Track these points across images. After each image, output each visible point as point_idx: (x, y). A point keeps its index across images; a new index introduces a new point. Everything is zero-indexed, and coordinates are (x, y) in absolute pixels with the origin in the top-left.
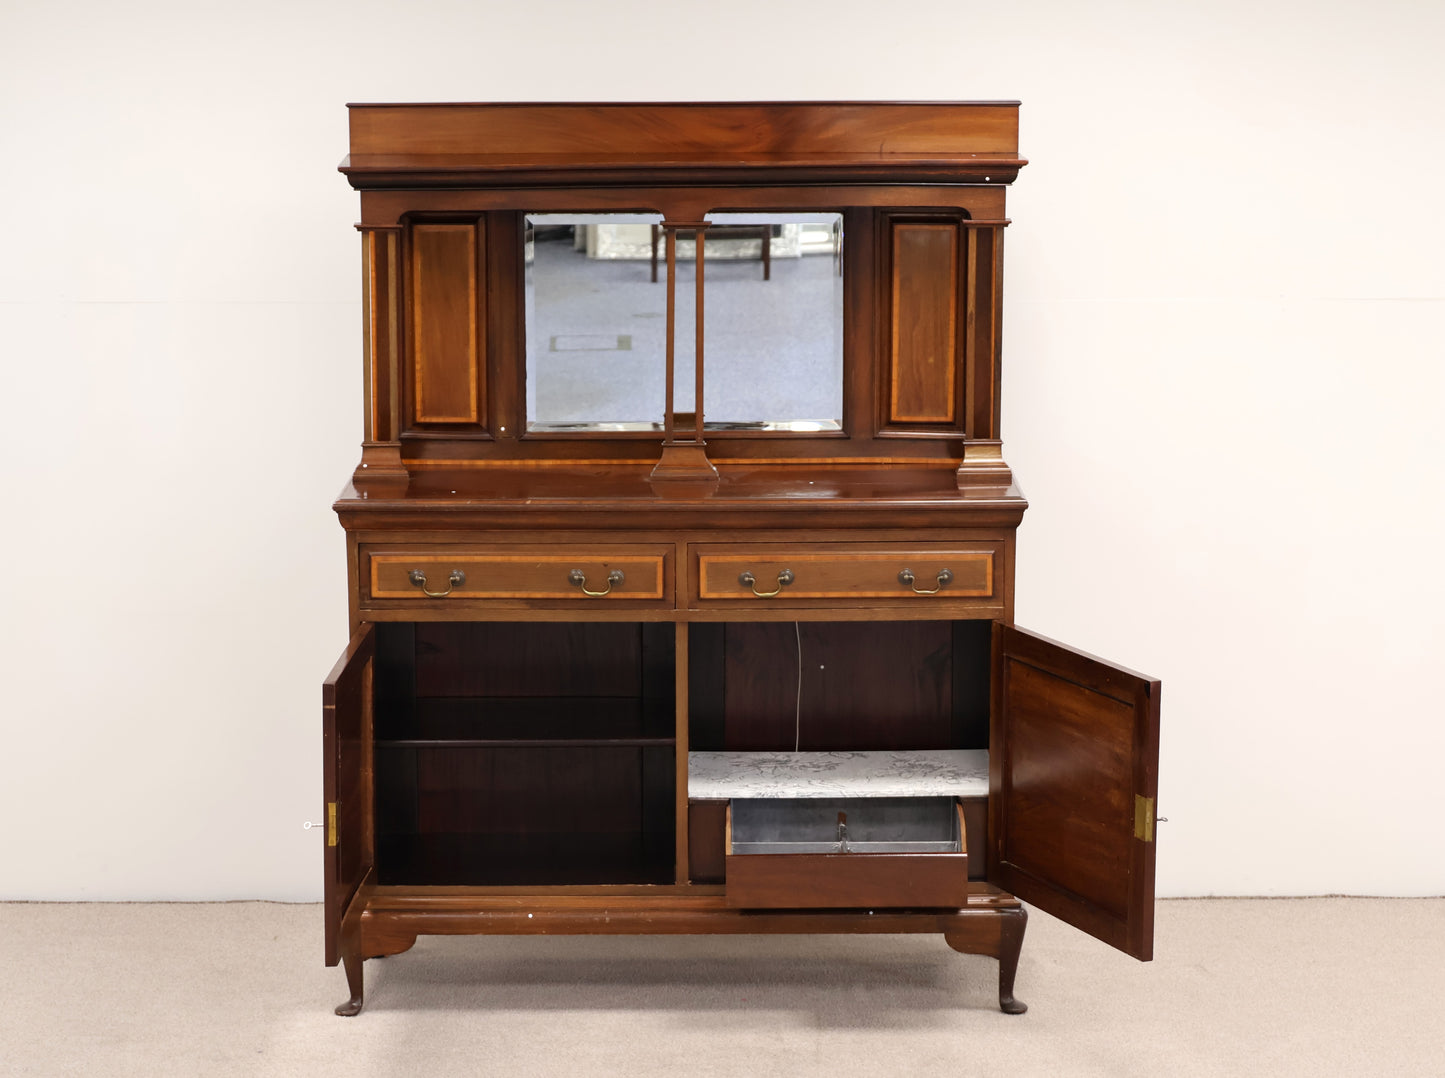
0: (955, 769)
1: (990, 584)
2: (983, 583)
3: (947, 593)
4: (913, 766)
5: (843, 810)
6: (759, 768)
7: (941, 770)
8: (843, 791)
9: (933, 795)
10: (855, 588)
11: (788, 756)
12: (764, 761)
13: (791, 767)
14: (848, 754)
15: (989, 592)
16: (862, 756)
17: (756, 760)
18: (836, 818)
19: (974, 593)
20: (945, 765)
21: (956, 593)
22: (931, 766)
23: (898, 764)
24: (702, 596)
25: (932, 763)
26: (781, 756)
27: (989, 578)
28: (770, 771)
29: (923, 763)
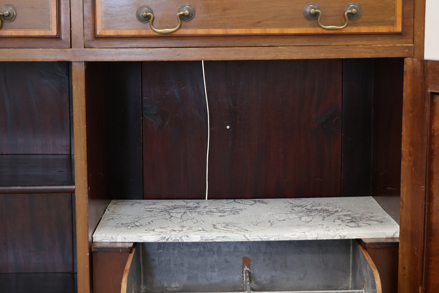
0: (349, 213)
1: (399, 20)
2: (392, 18)
3: (354, 30)
4: (310, 211)
5: (247, 256)
6: (169, 213)
7: (337, 214)
8: (247, 235)
9: (336, 238)
10: (256, 25)
11: (198, 203)
12: (175, 208)
13: (199, 212)
14: (251, 201)
15: (398, 28)
16: (263, 202)
17: (168, 207)
18: (241, 262)
19: (383, 29)
20: (339, 210)
21: (364, 29)
22: (327, 211)
23: (296, 209)
24: (98, 32)
25: (327, 208)
26: (192, 203)
27: (399, 11)
28: (179, 216)
29: (319, 208)
